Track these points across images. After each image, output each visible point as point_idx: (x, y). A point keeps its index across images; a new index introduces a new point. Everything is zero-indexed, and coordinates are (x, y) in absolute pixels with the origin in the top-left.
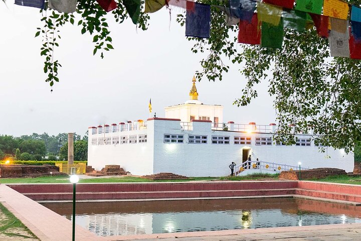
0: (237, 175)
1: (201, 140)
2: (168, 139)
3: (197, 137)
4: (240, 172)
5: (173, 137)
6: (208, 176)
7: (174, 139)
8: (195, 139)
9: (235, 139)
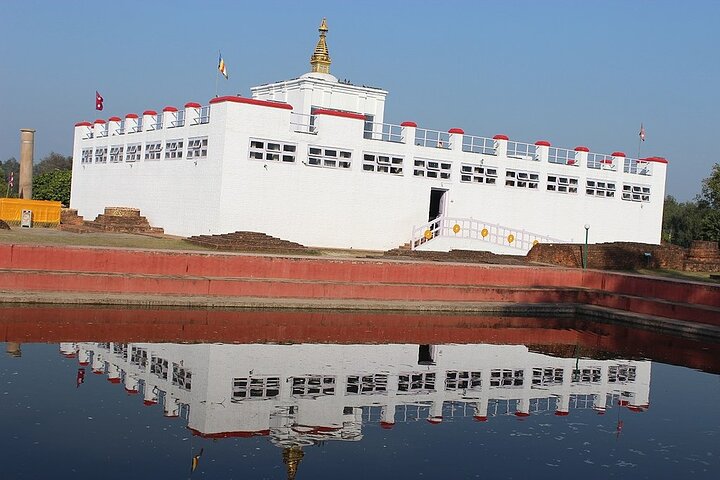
0: (418, 249)
1: (339, 159)
2: (259, 150)
3: (328, 153)
4: (423, 241)
5: (271, 146)
6: (347, 247)
7: (273, 152)
8: (323, 158)
9: (417, 163)
